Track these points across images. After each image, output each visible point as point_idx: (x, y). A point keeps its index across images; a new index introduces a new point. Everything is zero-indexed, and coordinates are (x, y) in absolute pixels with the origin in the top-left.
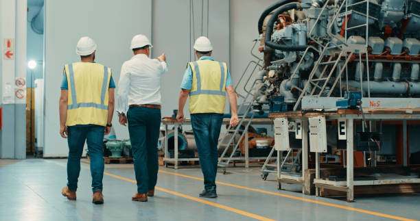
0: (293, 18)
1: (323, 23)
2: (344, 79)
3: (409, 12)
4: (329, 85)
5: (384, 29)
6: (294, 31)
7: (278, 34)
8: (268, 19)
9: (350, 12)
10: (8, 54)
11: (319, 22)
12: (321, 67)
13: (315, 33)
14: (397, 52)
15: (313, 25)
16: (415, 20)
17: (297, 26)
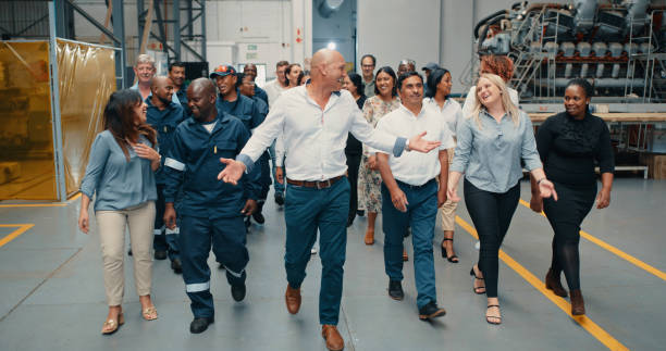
0: (502, 27)
1: (524, 33)
2: (538, 77)
3: (598, 21)
4: (524, 82)
5: (576, 35)
6: (500, 40)
7: (487, 43)
8: (482, 28)
9: (546, 24)
10: (298, 40)
11: (521, 32)
12: (519, 69)
13: (516, 41)
14: (585, 55)
15: (516, 34)
16: (603, 28)
17: (502, 36)
